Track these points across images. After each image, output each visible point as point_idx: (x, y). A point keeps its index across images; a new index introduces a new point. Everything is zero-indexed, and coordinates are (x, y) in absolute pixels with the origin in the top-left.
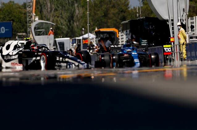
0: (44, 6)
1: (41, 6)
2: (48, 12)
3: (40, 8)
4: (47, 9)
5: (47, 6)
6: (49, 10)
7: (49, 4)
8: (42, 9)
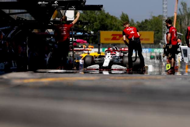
0: (183, 20)
1: (181, 19)
2: (185, 25)
3: (180, 22)
4: (185, 23)
5: (185, 20)
6: (187, 23)
7: (187, 19)
8: (181, 22)
